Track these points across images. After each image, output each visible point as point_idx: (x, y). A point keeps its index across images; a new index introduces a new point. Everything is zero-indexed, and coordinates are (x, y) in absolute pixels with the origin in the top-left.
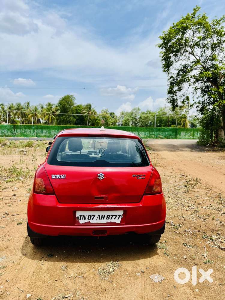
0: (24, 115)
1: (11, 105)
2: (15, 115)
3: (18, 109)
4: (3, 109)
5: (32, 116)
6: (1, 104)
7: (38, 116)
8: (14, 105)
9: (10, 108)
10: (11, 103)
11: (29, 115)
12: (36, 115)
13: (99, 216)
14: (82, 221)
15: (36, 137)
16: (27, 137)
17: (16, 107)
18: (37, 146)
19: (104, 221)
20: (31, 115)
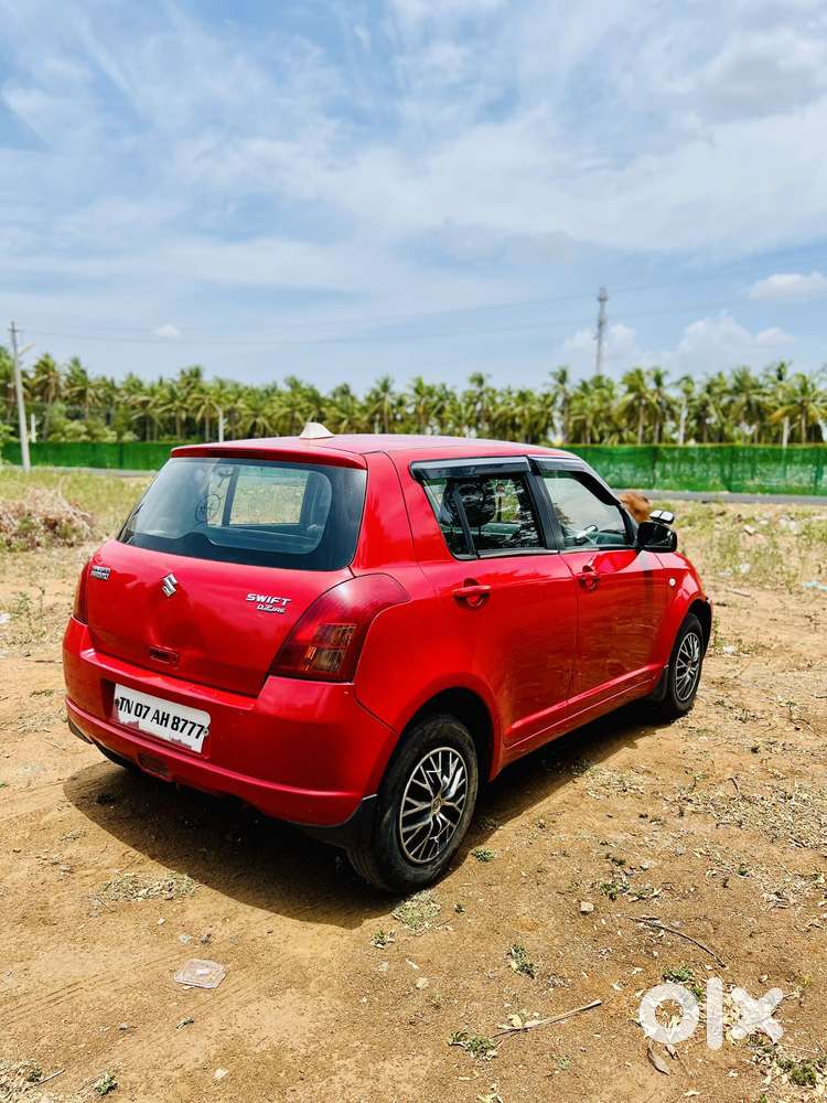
0: (756, 413)
1: (716, 377)
2: (725, 411)
3: (737, 390)
4: (687, 392)
5: (785, 414)
6: (684, 376)
7: (811, 413)
8: (727, 374)
9: (709, 390)
10: (713, 374)
11: (776, 409)
12: (803, 408)
13: (157, 711)
14: (125, 717)
15: (727, 493)
16: (692, 490)
17: (730, 383)
18: (686, 521)
19: (165, 733)
20: (780, 411)
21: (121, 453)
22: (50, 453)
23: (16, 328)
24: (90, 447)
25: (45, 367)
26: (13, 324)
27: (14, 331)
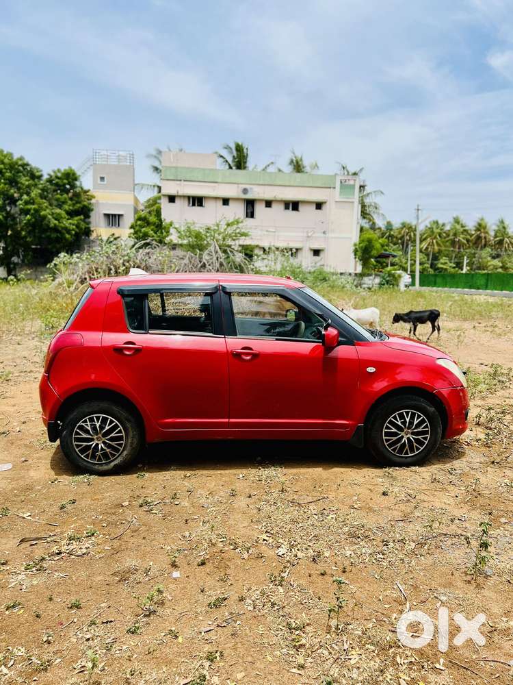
21: (487, 280)
22: (448, 279)
23: (420, 208)
24: (470, 276)
25: (480, 227)
26: (418, 206)
27: (418, 210)
